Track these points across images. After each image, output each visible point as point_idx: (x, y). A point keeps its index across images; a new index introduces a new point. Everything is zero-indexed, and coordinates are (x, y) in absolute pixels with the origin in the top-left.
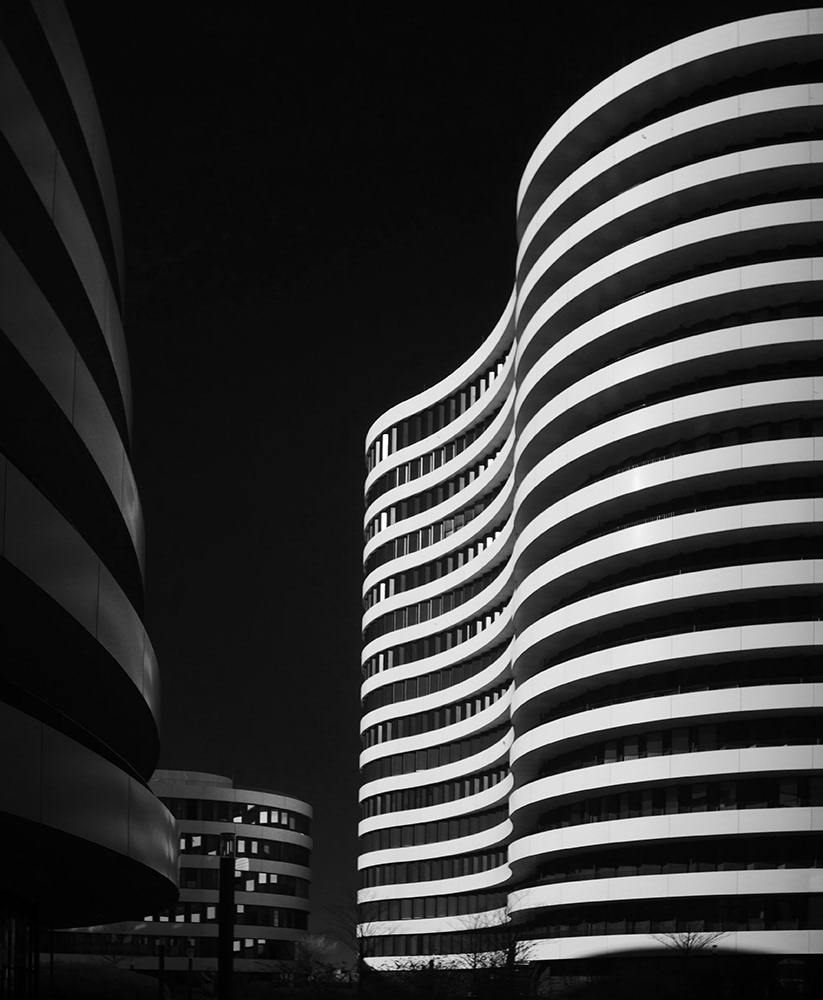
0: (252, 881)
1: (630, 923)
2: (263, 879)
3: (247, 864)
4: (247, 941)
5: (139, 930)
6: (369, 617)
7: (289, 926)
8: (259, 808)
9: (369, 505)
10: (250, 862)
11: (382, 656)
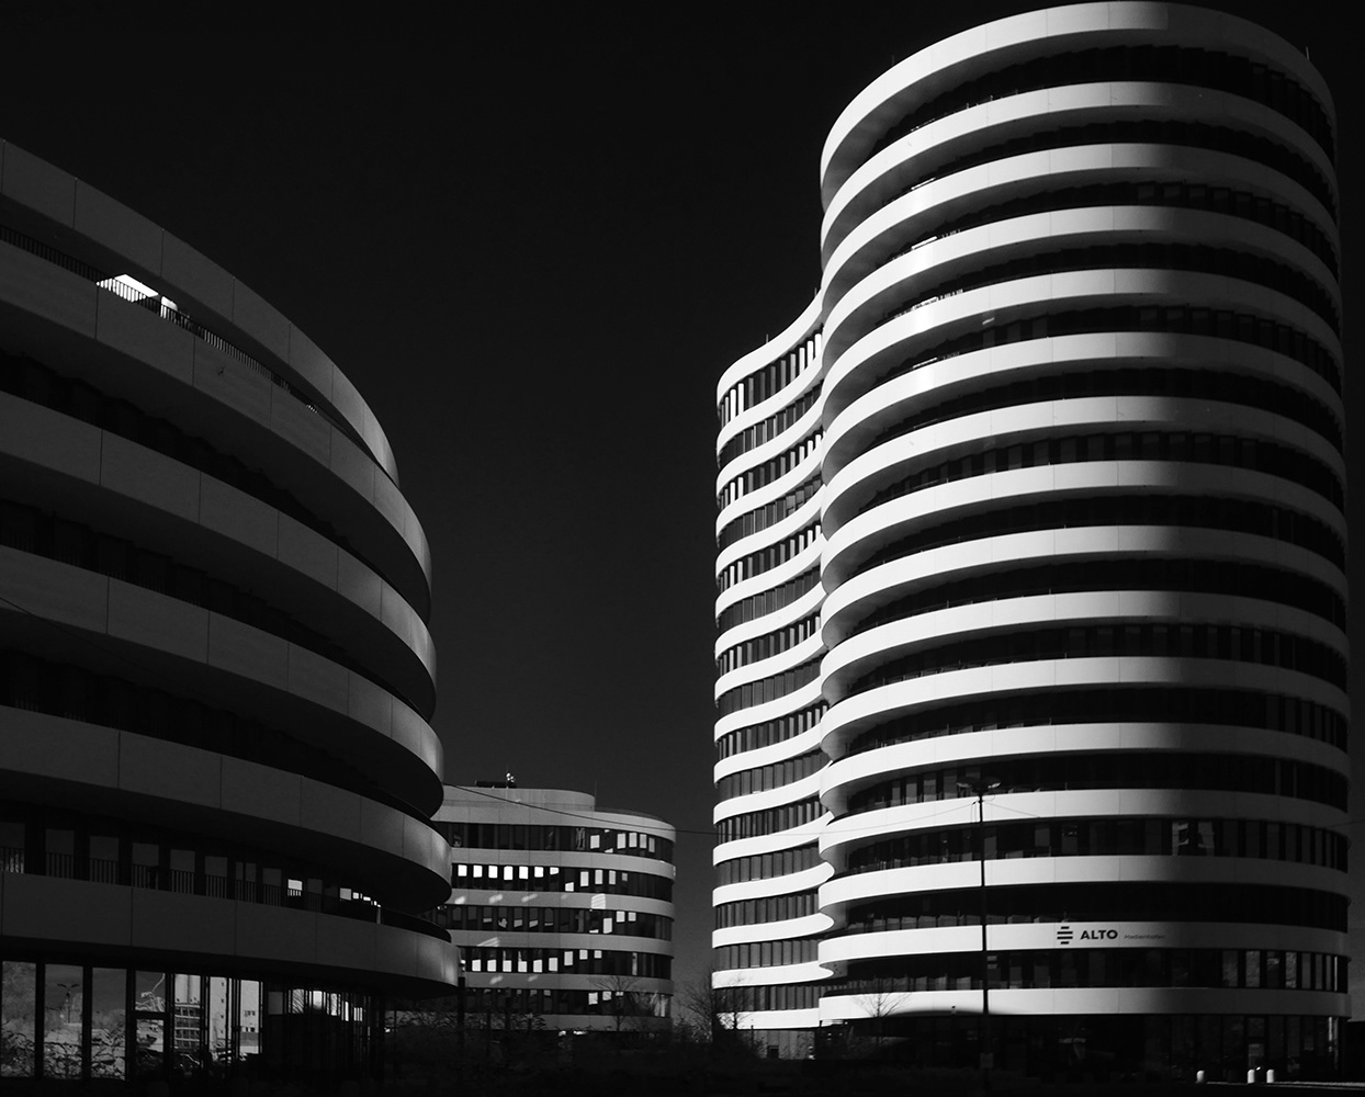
0: (610, 920)
1: (912, 980)
2: (620, 918)
3: (604, 901)
4: (604, 993)
5: (498, 983)
7: (649, 976)
8: (615, 832)
9: (722, 469)
10: (607, 899)
11: (732, 652)
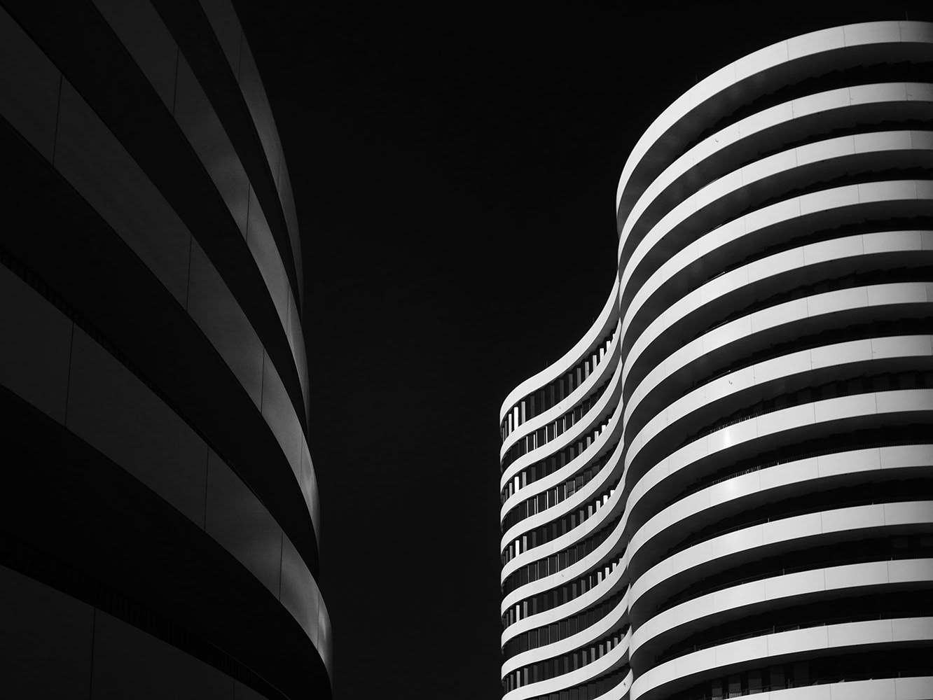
6: (507, 571)
9: (504, 471)
11: (518, 607)
